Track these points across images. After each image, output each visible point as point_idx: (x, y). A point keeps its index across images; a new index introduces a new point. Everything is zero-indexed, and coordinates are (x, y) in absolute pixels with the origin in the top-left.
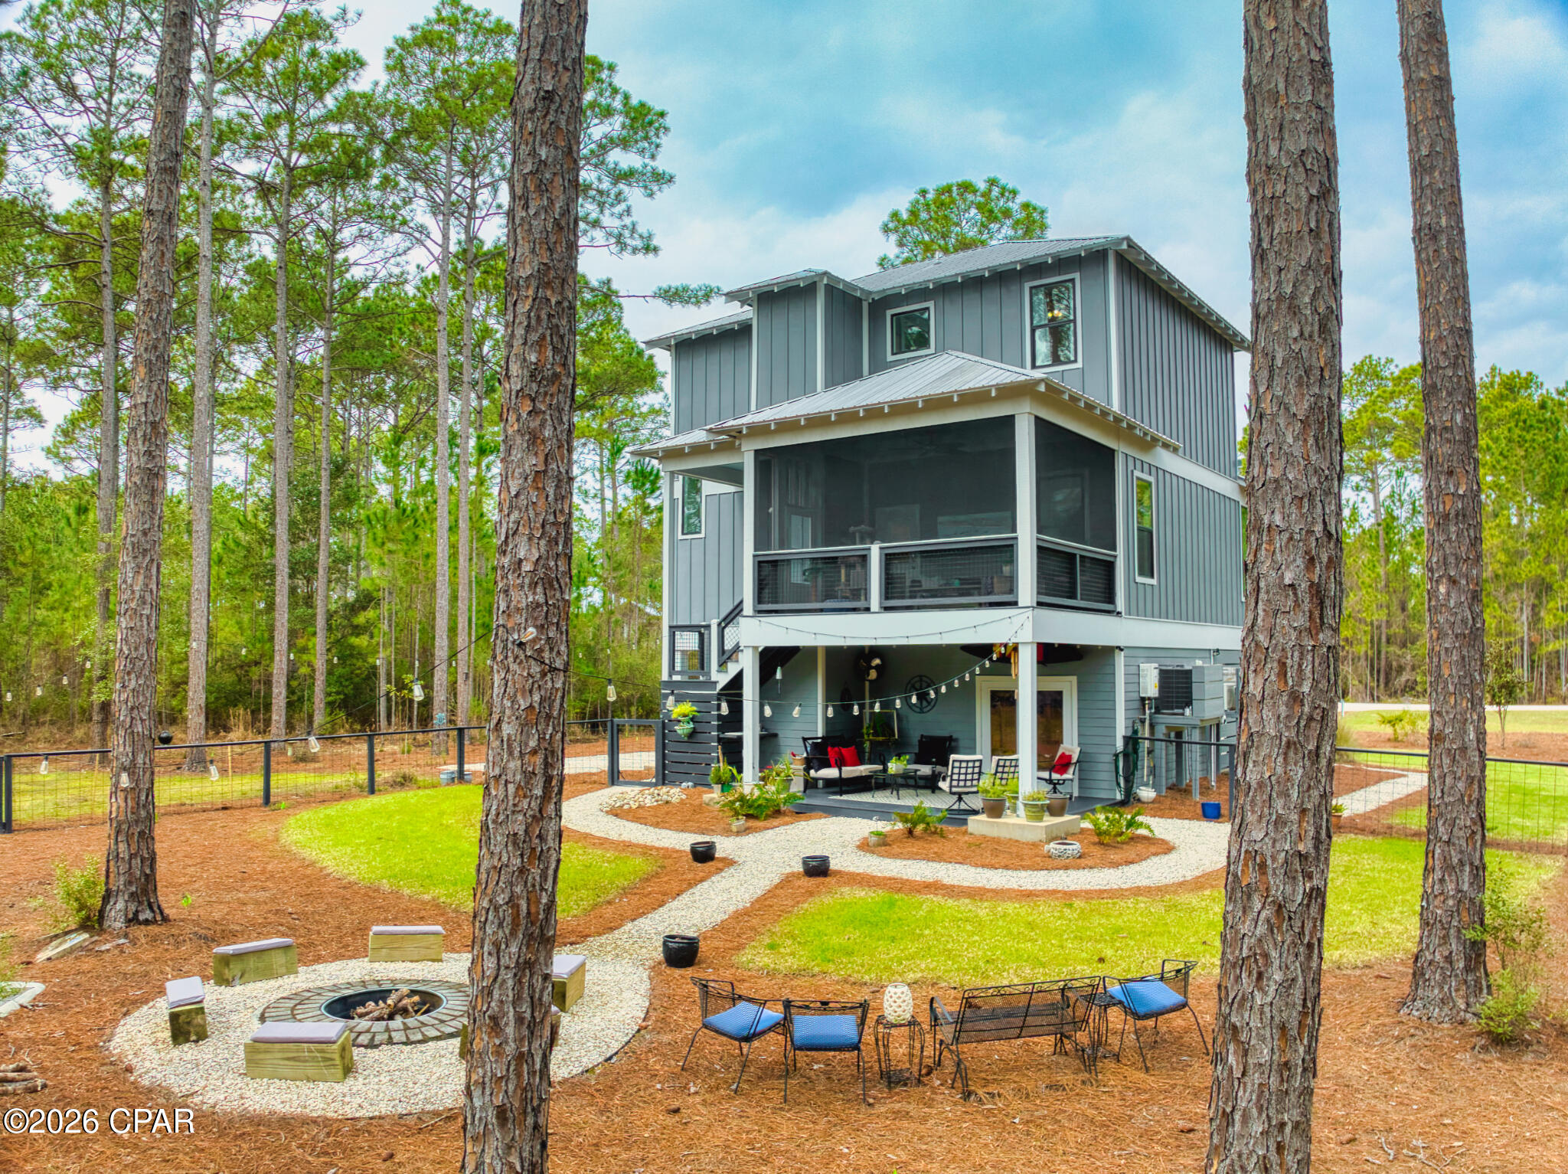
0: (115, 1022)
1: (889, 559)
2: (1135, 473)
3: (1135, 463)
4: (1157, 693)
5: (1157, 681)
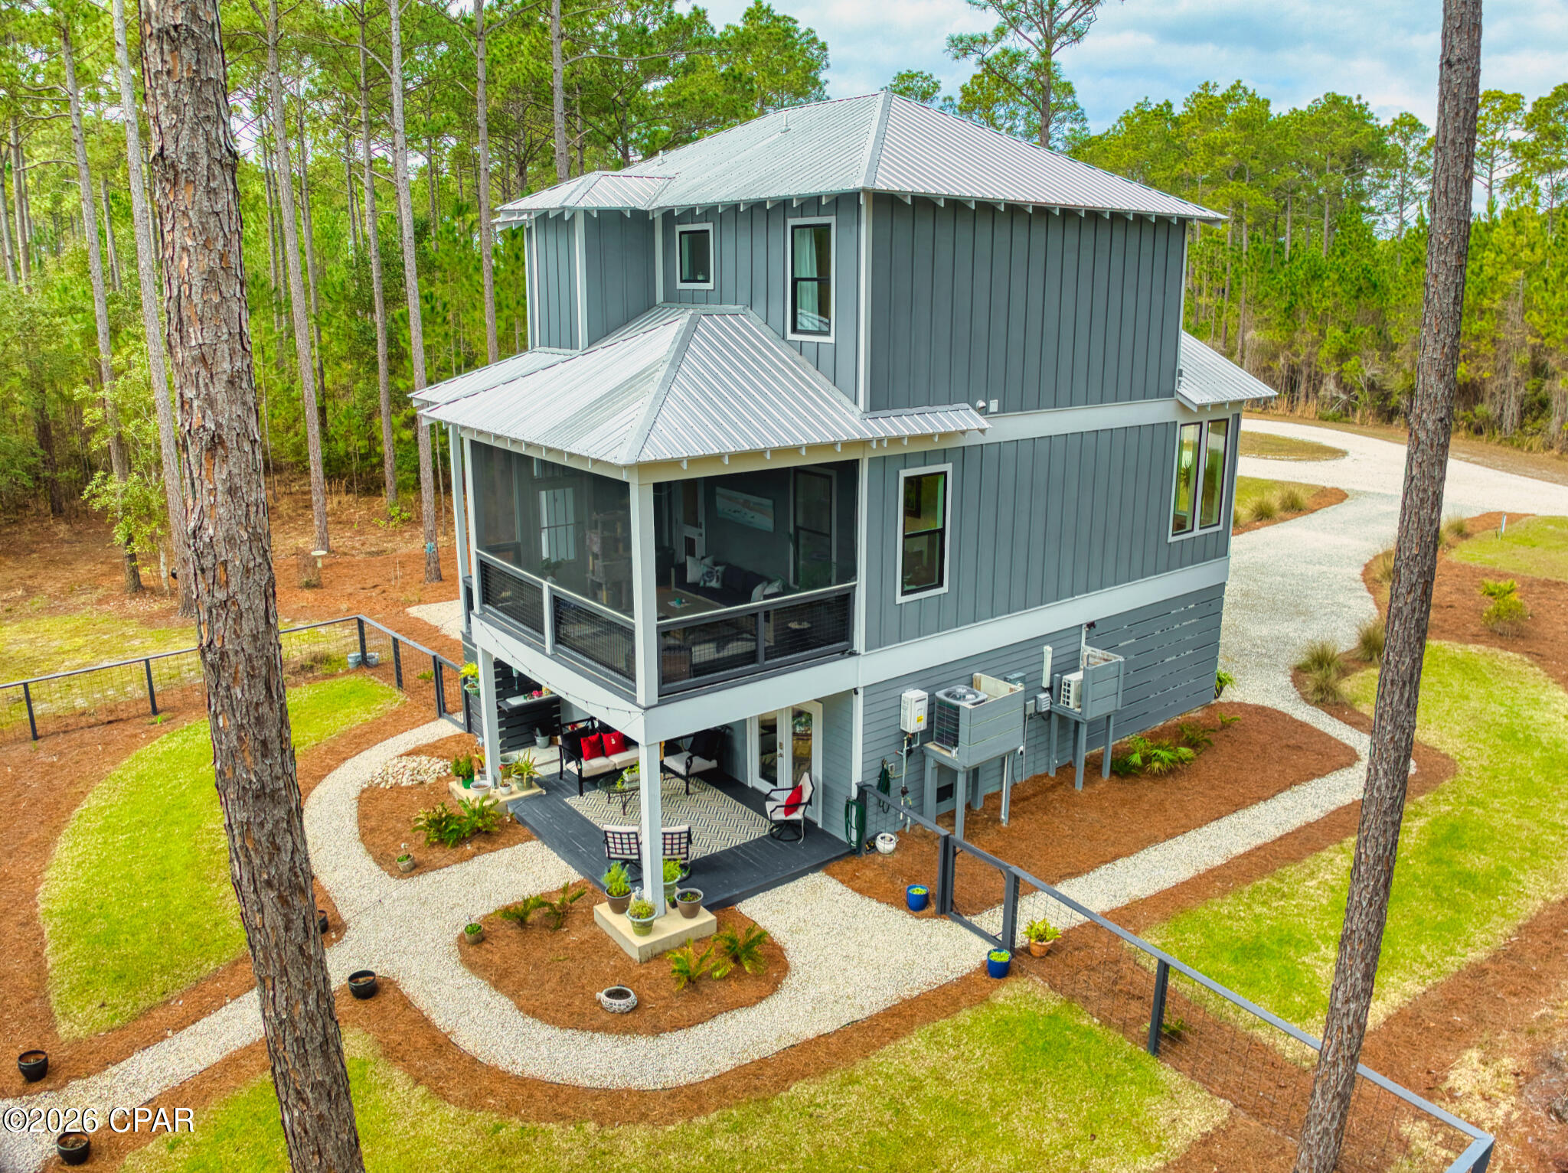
2: (904, 473)
3: (906, 460)
4: (923, 725)
5: (924, 715)
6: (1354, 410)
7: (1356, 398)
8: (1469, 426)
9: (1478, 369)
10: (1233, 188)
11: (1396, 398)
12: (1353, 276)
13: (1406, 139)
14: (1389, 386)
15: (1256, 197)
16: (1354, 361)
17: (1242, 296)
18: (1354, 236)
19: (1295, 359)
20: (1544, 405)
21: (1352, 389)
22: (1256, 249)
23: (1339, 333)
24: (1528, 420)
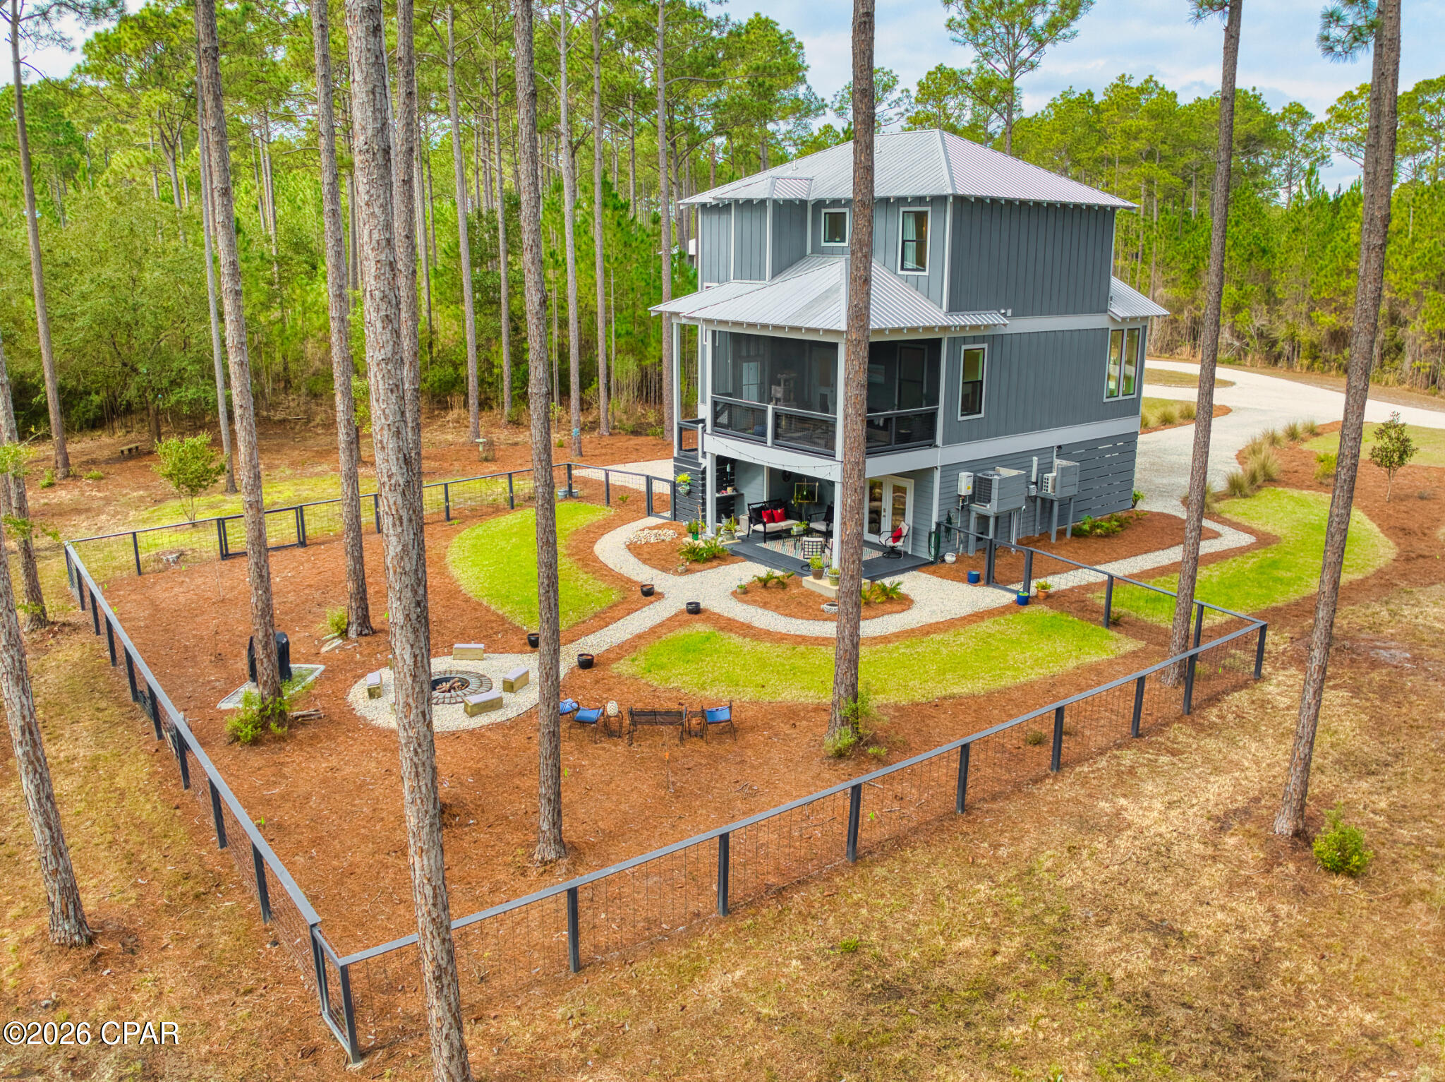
0: (351, 686)
1: (777, 416)
2: (964, 347)
3: (965, 340)
4: (970, 492)
5: (971, 485)
6: (1246, 355)
7: (1248, 345)
8: (1340, 366)
9: (1347, 319)
10: (1145, 168)
11: (1281, 343)
12: (1245, 243)
13: (1295, 124)
14: (1275, 335)
15: (1165, 177)
16: (1245, 312)
17: (1152, 260)
18: (1247, 208)
19: (1197, 313)
20: (1399, 348)
21: (1244, 337)
22: (1164, 219)
23: (1233, 290)
24: (1387, 361)
